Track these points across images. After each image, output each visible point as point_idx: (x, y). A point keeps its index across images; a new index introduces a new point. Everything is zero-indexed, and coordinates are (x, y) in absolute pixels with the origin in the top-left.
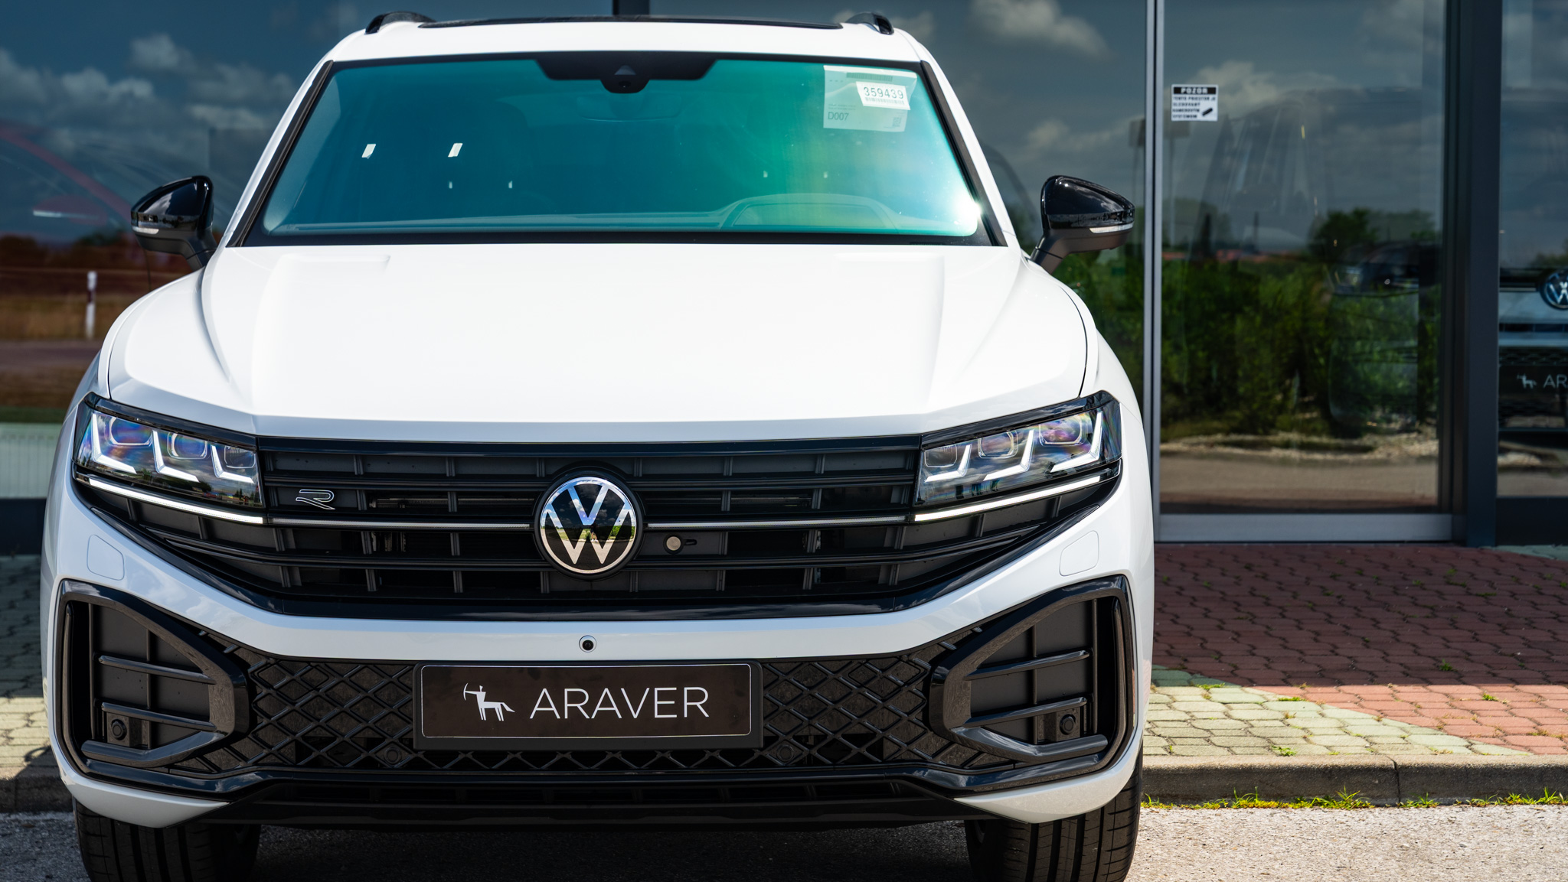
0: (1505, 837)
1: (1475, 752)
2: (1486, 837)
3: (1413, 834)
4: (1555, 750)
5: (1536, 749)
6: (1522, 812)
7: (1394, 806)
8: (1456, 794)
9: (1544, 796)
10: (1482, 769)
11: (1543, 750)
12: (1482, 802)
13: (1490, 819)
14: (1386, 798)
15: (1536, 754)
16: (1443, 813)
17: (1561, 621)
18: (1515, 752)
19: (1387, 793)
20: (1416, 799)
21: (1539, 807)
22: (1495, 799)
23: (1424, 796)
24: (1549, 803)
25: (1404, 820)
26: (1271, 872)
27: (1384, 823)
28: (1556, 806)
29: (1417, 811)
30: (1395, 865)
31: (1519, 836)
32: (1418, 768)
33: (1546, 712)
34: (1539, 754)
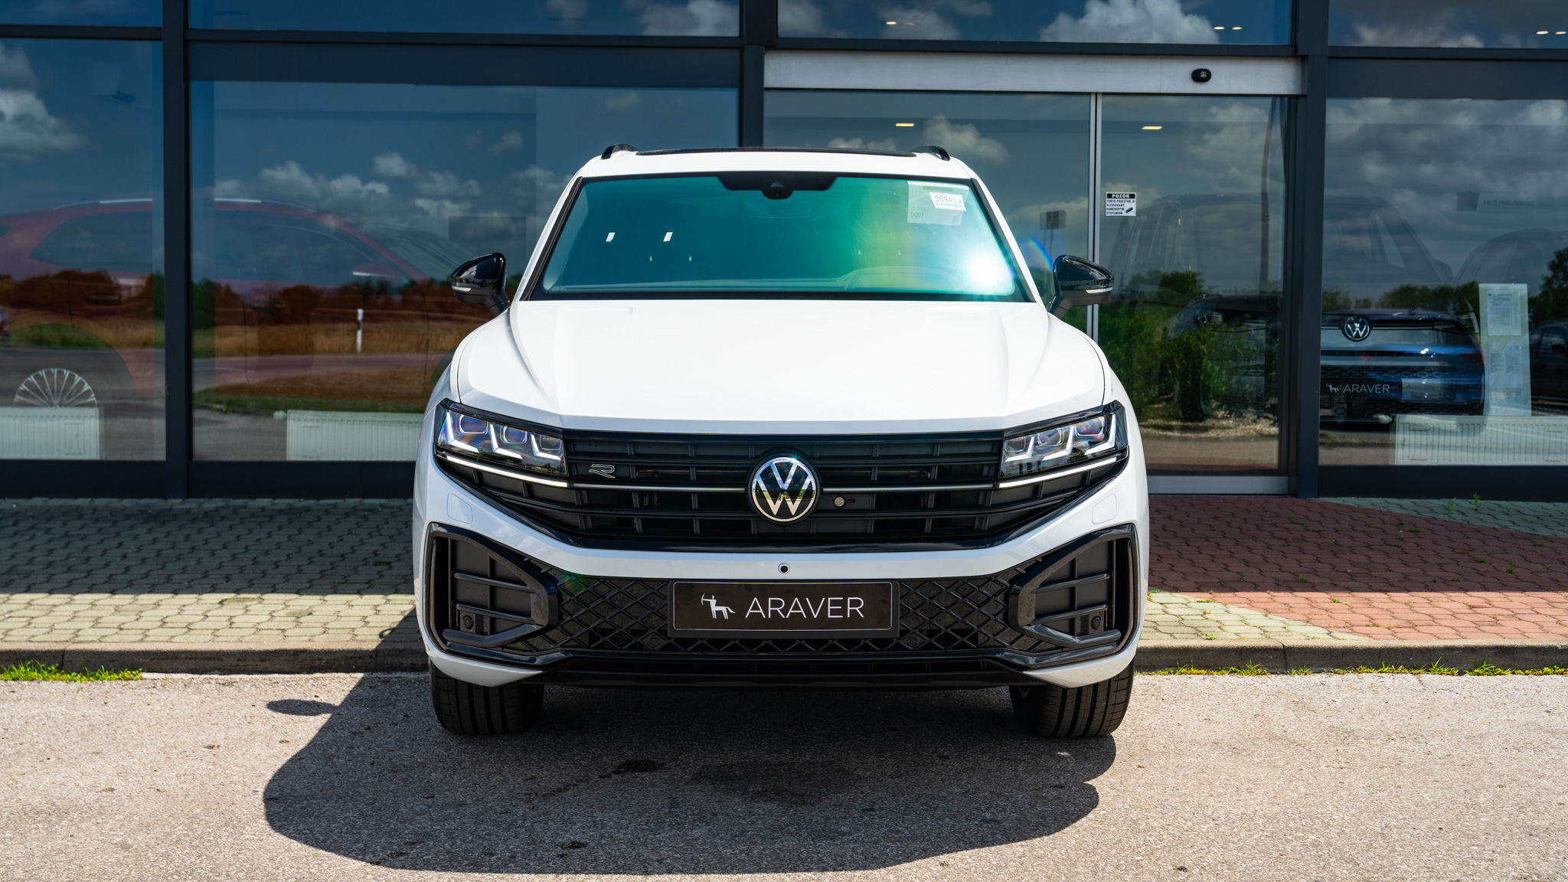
0: (1361, 695)
1: (1334, 637)
2: (1348, 695)
3: (1299, 693)
4: (1387, 637)
5: (1373, 636)
6: (1369, 678)
7: (1283, 673)
8: (1323, 666)
9: (1382, 667)
10: (1341, 649)
11: (1379, 636)
12: (1341, 671)
13: (1349, 683)
14: (1278, 668)
15: (1374, 639)
16: (1316, 678)
17: (1372, 549)
18: (1361, 638)
19: (1278, 665)
20: (1297, 669)
21: (1379, 674)
22: (1350, 669)
23: (1303, 667)
24: (1385, 672)
25: (1292, 683)
26: (1211, 718)
27: (1279, 685)
28: (1390, 674)
29: (1299, 677)
30: (1292, 714)
31: (1369, 695)
32: (1298, 649)
33: (1375, 611)
34: (1377, 639)
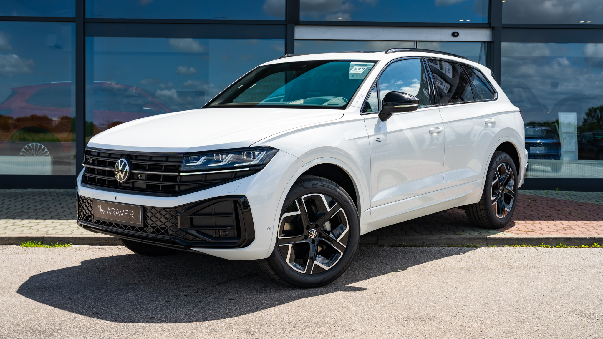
0: (515, 254)
1: (505, 234)
2: (510, 254)
3: (492, 253)
4: (524, 234)
5: (519, 234)
6: (518, 248)
7: (486, 247)
8: (501, 244)
9: (522, 245)
10: (507, 238)
11: (521, 234)
12: (507, 246)
13: (510, 250)
14: (484, 245)
16: (499, 248)
17: (519, 206)
18: (515, 235)
20: (491, 245)
21: (522, 247)
22: (511, 246)
23: (493, 245)
24: (524, 247)
25: (489, 250)
26: (460, 261)
27: (485, 251)
28: (526, 247)
29: (492, 248)
30: (490, 260)
31: (518, 254)
32: (492, 238)
33: (520, 226)
